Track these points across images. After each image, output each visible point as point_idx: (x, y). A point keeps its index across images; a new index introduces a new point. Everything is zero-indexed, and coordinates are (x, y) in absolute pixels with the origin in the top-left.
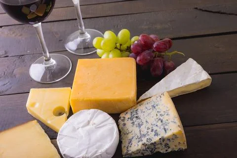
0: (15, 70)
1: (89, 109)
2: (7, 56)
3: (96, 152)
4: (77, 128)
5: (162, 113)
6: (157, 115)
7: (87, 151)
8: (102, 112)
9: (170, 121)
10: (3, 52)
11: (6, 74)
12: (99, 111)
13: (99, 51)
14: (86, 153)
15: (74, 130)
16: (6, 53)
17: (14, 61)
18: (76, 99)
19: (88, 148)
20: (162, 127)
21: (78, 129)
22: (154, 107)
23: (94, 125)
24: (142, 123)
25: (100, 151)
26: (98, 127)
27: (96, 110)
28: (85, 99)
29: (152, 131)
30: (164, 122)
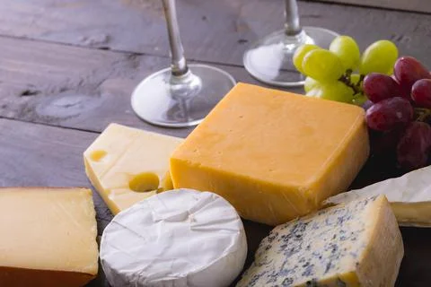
0: (106, 82)
1: (202, 190)
2: (106, 49)
3: (167, 274)
4: (155, 219)
5: (347, 234)
6: (335, 237)
7: (150, 266)
8: (227, 202)
9: (348, 252)
10: (102, 38)
11: (83, 84)
12: (221, 198)
13: (308, 82)
14: (145, 270)
15: (149, 220)
16: (108, 39)
17: (114, 63)
18: (183, 160)
19: (155, 261)
20: (328, 261)
21: (157, 221)
22: (341, 220)
23: (194, 224)
24: (300, 248)
25: (175, 275)
26: (200, 229)
27: (215, 195)
28: (203, 165)
29: (305, 266)
30: (336, 252)
